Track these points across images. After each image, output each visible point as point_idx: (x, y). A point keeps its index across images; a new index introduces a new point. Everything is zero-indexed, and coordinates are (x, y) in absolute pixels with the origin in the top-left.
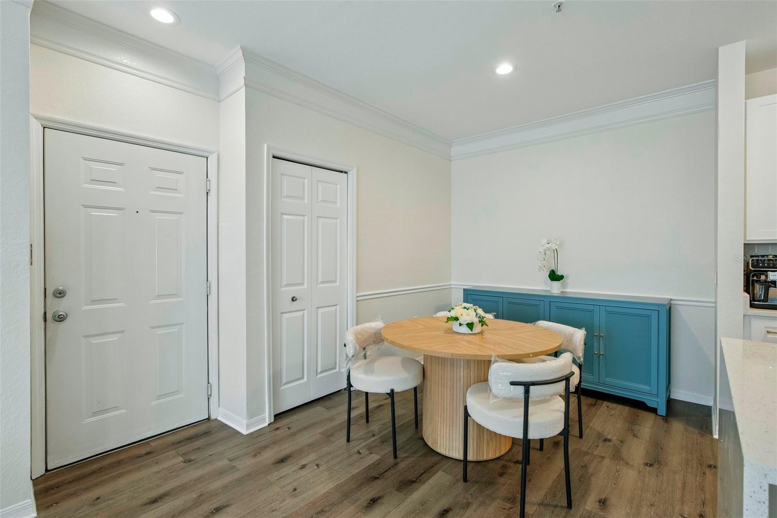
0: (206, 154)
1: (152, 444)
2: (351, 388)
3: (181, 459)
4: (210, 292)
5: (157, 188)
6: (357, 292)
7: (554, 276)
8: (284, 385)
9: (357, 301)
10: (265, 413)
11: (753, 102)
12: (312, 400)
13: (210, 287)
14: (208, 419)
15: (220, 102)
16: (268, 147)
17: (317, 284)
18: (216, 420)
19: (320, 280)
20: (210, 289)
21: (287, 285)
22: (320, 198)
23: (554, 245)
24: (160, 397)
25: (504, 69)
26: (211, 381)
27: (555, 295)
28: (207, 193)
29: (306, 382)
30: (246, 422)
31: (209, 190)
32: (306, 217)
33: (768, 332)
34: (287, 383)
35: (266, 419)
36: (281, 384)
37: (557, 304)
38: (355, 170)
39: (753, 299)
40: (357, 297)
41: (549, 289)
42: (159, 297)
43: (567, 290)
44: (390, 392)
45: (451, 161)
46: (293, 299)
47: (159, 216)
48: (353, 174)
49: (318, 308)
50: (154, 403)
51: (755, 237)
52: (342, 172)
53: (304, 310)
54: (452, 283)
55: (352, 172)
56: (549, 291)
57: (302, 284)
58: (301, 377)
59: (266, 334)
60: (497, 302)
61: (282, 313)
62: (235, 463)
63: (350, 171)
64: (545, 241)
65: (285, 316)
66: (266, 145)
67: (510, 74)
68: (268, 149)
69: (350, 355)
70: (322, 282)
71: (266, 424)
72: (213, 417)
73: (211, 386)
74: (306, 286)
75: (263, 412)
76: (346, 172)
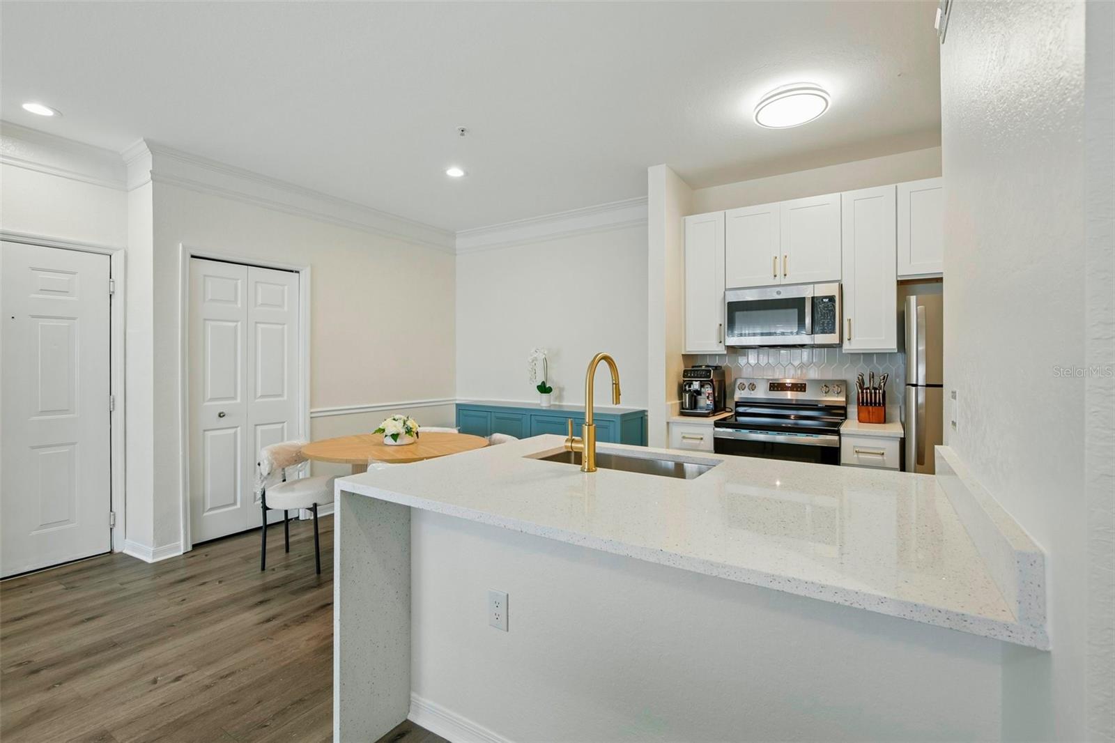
0: (110, 252)
1: (29, 578)
2: (301, 518)
3: (63, 587)
4: (114, 408)
5: (41, 290)
6: (312, 406)
7: (544, 389)
8: (207, 511)
9: (311, 418)
10: (180, 541)
11: (691, 219)
12: (248, 529)
13: (113, 402)
14: (110, 552)
15: (128, 191)
16: (183, 246)
17: (255, 398)
18: (121, 553)
19: (259, 394)
20: (114, 405)
21: (212, 400)
22: (260, 301)
23: (541, 354)
24: (43, 526)
25: (455, 172)
26: (113, 509)
27: (544, 408)
28: (111, 295)
29: (239, 509)
30: (152, 549)
31: (113, 292)
32: (239, 323)
33: (684, 437)
34: (211, 509)
35: (181, 547)
36: (204, 509)
37: (538, 418)
38: (308, 269)
39: (682, 406)
40: (311, 413)
41: (539, 402)
42: (43, 412)
43: (564, 404)
44: (312, 506)
45: (456, 255)
46: (221, 415)
47: (42, 322)
48: (305, 274)
49: (256, 425)
50: (34, 533)
51: (693, 348)
52: (292, 271)
53: (236, 427)
54: (457, 398)
55: (303, 271)
56: (539, 404)
57: (234, 398)
58: (232, 502)
59: (181, 453)
60: (486, 417)
61: (205, 431)
62: (125, 586)
63: (302, 270)
64: (533, 351)
65: (209, 434)
66: (181, 245)
67: (462, 177)
68: (184, 247)
69: (265, 474)
70: (262, 396)
71: (181, 553)
72: (116, 550)
73: (114, 515)
74: (239, 400)
75: (176, 539)
76: (297, 272)
